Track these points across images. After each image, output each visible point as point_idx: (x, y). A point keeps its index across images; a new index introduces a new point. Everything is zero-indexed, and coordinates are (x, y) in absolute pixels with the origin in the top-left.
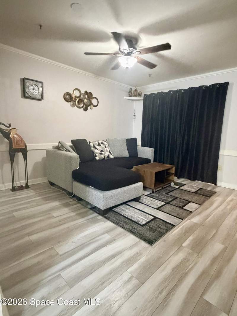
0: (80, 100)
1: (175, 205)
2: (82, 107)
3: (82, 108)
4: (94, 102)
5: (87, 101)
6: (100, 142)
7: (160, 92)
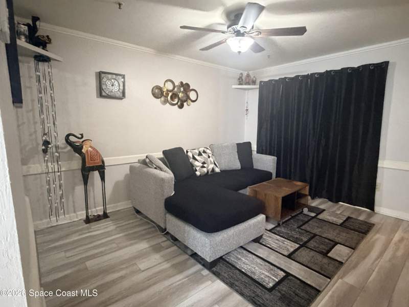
0: (173, 94)
1: (314, 249)
2: (177, 103)
3: (177, 106)
4: (192, 95)
5: (182, 95)
6: (201, 150)
7: (283, 77)
